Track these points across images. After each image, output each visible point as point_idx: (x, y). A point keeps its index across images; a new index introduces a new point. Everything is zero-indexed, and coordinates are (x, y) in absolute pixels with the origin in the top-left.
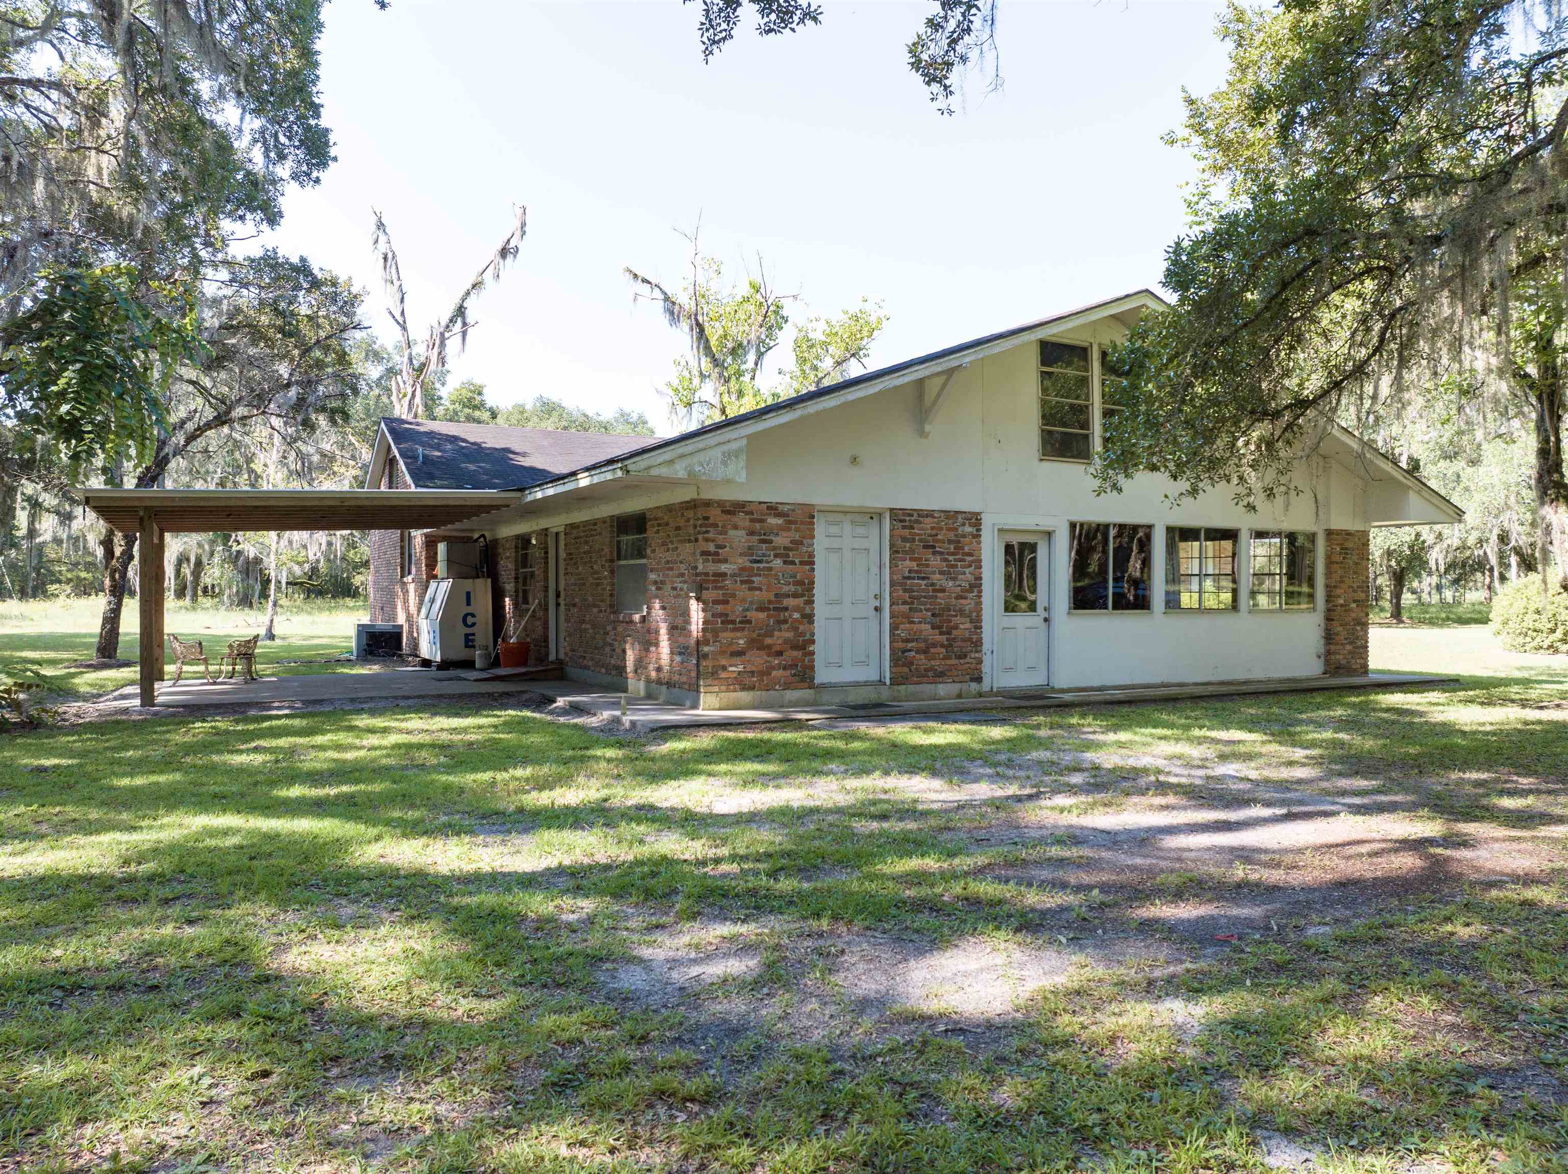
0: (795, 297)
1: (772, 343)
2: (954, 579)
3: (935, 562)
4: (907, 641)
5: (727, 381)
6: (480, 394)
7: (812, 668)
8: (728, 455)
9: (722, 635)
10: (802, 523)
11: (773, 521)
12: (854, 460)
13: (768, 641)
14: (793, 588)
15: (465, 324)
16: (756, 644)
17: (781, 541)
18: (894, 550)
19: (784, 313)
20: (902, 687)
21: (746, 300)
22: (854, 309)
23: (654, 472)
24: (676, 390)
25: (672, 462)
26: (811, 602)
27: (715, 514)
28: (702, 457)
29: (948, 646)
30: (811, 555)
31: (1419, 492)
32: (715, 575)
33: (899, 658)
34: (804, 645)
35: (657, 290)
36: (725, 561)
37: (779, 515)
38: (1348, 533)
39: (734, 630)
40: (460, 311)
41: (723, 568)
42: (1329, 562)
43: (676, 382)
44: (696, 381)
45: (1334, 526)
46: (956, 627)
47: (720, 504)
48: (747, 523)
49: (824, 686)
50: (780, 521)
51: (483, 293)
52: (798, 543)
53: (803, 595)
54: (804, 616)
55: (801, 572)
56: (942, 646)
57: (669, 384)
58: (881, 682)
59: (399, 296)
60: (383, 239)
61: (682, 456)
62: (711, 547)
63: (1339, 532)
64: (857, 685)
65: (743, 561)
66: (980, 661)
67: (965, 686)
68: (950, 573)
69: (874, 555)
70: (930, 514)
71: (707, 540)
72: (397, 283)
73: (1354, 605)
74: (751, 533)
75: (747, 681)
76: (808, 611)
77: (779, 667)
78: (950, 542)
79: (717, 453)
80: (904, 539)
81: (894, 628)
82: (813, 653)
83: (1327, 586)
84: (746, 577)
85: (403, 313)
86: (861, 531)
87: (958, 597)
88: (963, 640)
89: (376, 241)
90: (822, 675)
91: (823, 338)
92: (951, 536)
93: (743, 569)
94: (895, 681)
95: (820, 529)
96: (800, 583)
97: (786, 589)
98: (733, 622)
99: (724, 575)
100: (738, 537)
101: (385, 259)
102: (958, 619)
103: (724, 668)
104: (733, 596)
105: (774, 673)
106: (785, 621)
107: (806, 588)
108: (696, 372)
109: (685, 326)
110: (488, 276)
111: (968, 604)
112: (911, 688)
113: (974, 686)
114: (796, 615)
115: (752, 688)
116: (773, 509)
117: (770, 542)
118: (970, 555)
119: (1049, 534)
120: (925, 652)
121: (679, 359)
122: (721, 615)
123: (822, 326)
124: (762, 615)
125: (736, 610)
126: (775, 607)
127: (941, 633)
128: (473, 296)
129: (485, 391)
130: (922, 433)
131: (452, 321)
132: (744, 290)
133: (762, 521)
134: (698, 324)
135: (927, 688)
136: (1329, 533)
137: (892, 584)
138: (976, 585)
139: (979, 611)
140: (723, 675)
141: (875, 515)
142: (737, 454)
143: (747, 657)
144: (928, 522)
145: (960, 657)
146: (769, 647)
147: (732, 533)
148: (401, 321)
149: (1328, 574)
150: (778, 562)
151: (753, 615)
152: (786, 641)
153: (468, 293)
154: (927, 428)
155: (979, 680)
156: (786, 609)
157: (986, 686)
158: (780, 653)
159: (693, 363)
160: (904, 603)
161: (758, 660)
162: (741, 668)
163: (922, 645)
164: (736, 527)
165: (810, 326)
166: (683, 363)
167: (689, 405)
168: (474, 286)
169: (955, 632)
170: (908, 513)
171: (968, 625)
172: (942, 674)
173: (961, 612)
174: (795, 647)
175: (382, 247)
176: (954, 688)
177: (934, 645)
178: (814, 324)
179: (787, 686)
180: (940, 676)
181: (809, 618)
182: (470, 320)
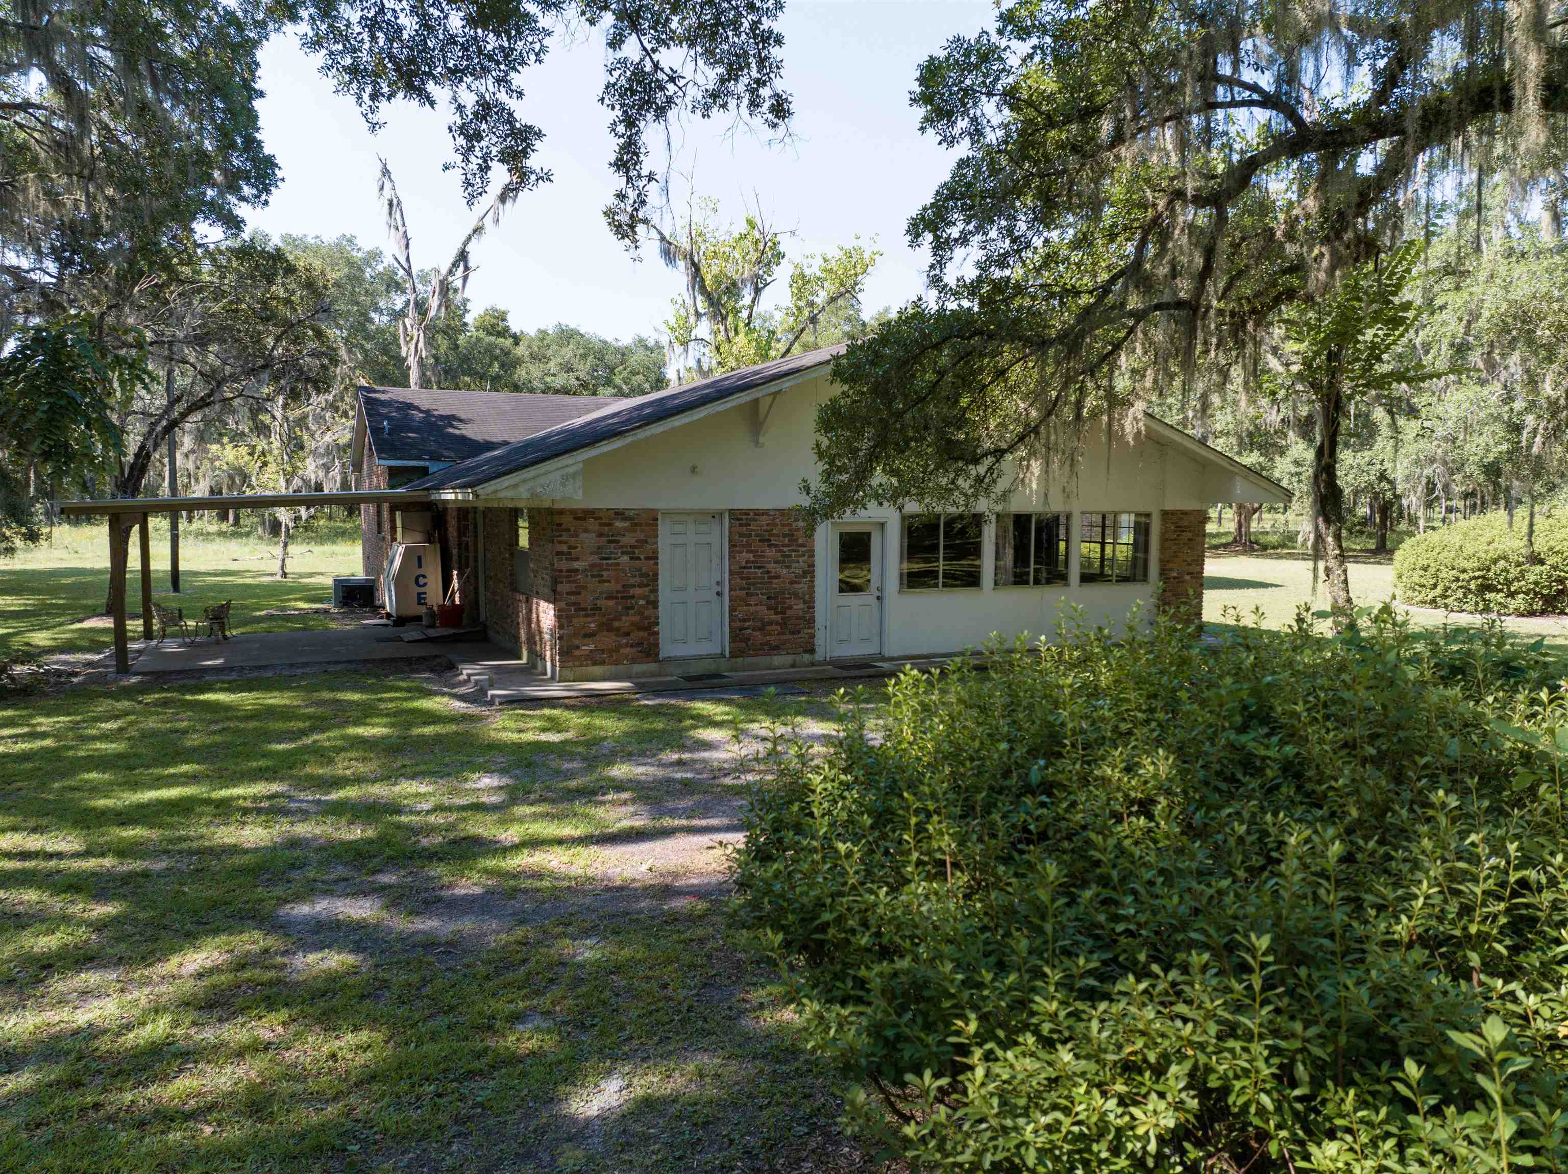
0: (793, 233)
1: (769, 279)
2: (788, 567)
3: (770, 553)
4: (744, 620)
5: (724, 318)
6: (504, 320)
7: (657, 645)
8: (565, 478)
9: (575, 620)
10: (647, 525)
11: (619, 524)
12: (694, 470)
13: (616, 624)
14: (638, 579)
15: (467, 268)
16: (607, 627)
17: (628, 540)
18: (732, 545)
19: (781, 248)
20: (740, 660)
21: (743, 237)
22: (848, 246)
23: (502, 495)
24: (672, 329)
25: (516, 486)
26: (655, 591)
27: (567, 520)
28: (542, 480)
29: (783, 624)
30: (656, 552)
31: (1246, 478)
32: (568, 571)
33: (736, 635)
34: (649, 626)
35: (653, 231)
36: (577, 559)
37: (625, 519)
38: (1184, 513)
39: (587, 616)
40: (463, 256)
41: (576, 565)
42: (1164, 540)
43: (672, 321)
44: (692, 319)
45: (1169, 507)
46: (790, 608)
47: (573, 512)
48: (597, 528)
49: (669, 660)
50: (626, 524)
51: (484, 237)
52: (642, 542)
53: (647, 585)
54: (648, 602)
55: (645, 566)
56: (777, 623)
57: (666, 322)
58: (723, 655)
59: (404, 242)
60: (388, 185)
61: (524, 481)
62: (564, 548)
63: (1173, 513)
64: (700, 658)
65: (595, 559)
66: (813, 636)
67: (798, 658)
68: (785, 561)
69: (716, 548)
70: (765, 513)
71: (560, 542)
72: (401, 229)
73: (1188, 577)
74: (601, 535)
75: (598, 656)
76: (652, 597)
77: (626, 645)
78: (785, 536)
79: (557, 476)
80: (741, 535)
81: (732, 610)
82: (657, 633)
83: (1161, 561)
84: (595, 571)
85: (408, 259)
86: (703, 528)
87: (792, 583)
88: (799, 618)
89: (382, 188)
90: (667, 649)
91: (819, 274)
92: (786, 530)
93: (593, 566)
94: (733, 655)
95: (664, 529)
96: (646, 575)
97: (632, 581)
98: (585, 609)
99: (577, 570)
100: (588, 540)
101: (391, 205)
102: (793, 601)
103: (578, 648)
104: (585, 587)
105: (622, 651)
106: (632, 608)
107: (651, 580)
108: (692, 311)
109: (681, 264)
110: (488, 221)
111: (802, 587)
112: (749, 660)
113: (807, 657)
114: (642, 602)
115: (603, 663)
116: (620, 514)
117: (617, 542)
118: (803, 546)
119: (882, 525)
120: (761, 629)
121: (676, 297)
122: (574, 604)
123: (819, 261)
124: (611, 603)
125: (587, 599)
126: (623, 596)
127: (776, 613)
128: (474, 240)
129: (509, 317)
130: (757, 443)
131: (455, 265)
132: (741, 227)
133: (610, 524)
134: (693, 264)
135: (763, 660)
136: (1165, 514)
137: (731, 573)
138: (809, 572)
139: (811, 592)
140: (577, 653)
141: (716, 515)
142: (574, 476)
143: (598, 638)
144: (764, 519)
145: (793, 633)
146: (618, 629)
147: (583, 536)
148: (406, 266)
149: (1163, 549)
150: (625, 558)
151: (602, 603)
152: (632, 624)
153: (469, 238)
154: (761, 439)
155: (812, 651)
156: (633, 597)
157: (819, 656)
158: (627, 634)
159: (689, 301)
160: (742, 589)
161: (608, 640)
162: (592, 647)
163: (759, 624)
164: (586, 531)
165: (805, 262)
166: (680, 302)
167: (685, 344)
168: (475, 231)
169: (789, 613)
170: (746, 512)
171: (801, 606)
172: (777, 647)
173: (796, 595)
174: (640, 628)
175: (388, 193)
176: (789, 659)
177: (770, 623)
178: (810, 260)
179: (634, 661)
180: (775, 649)
181: (654, 604)
182: (472, 264)
